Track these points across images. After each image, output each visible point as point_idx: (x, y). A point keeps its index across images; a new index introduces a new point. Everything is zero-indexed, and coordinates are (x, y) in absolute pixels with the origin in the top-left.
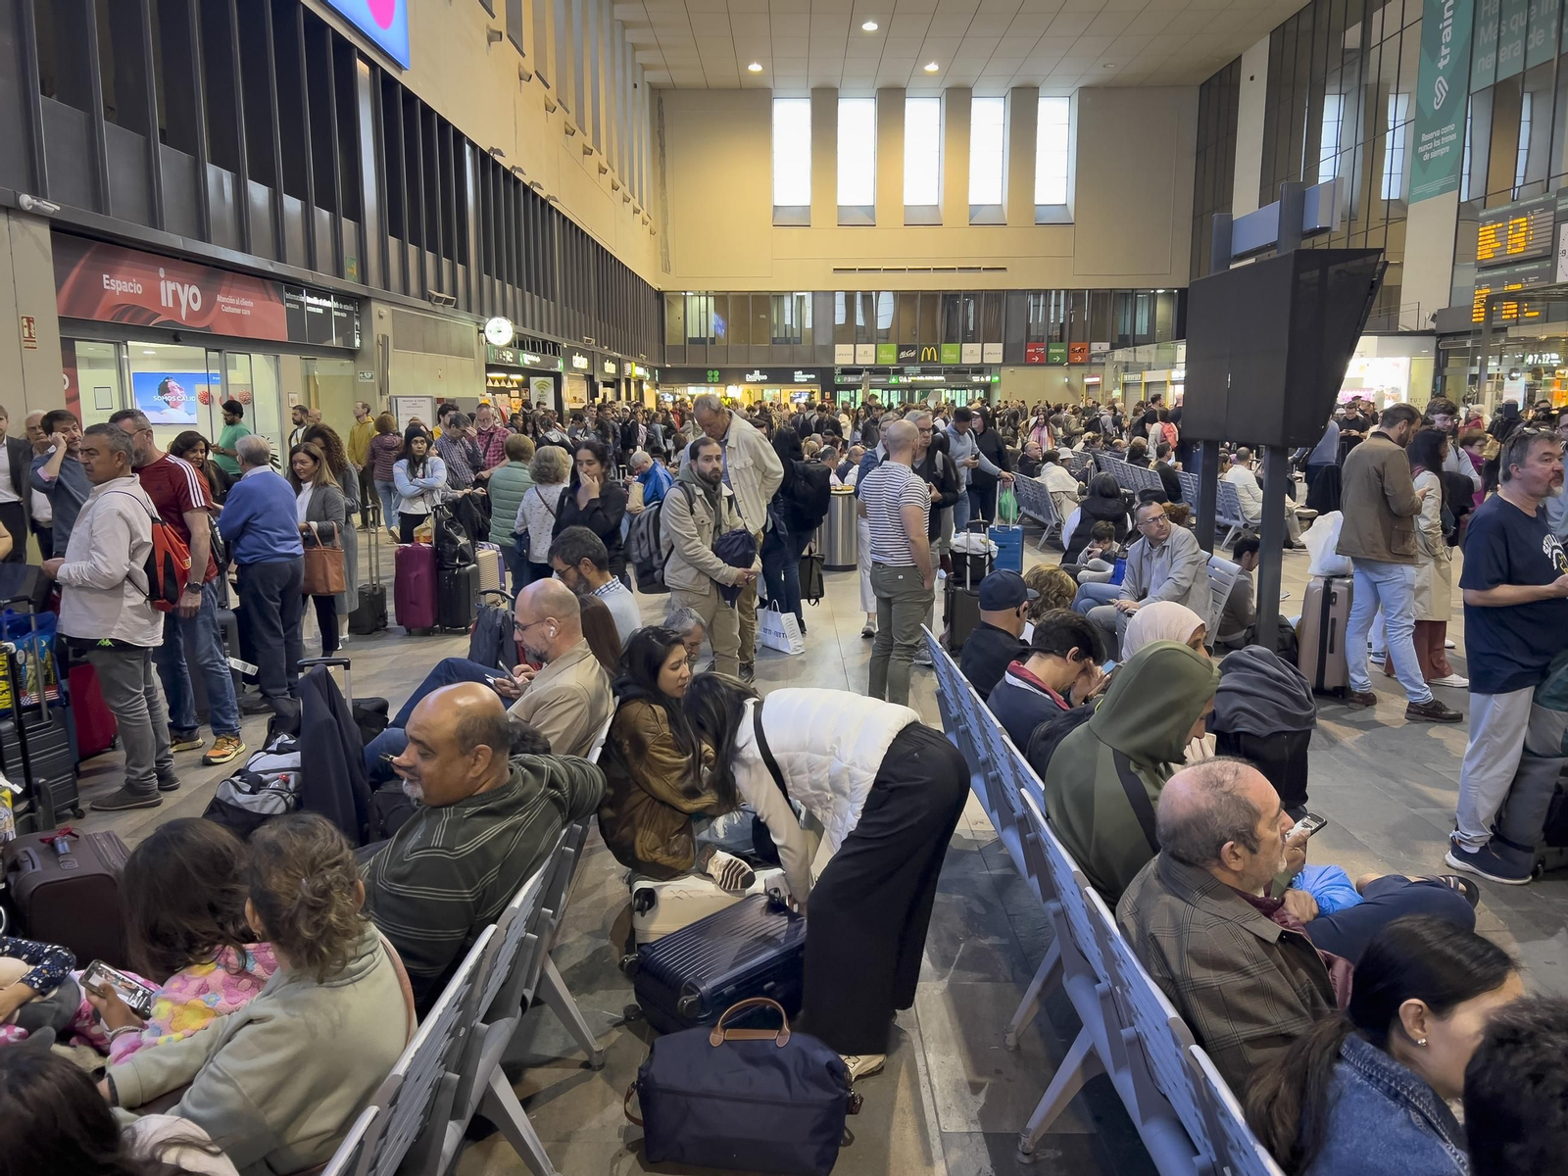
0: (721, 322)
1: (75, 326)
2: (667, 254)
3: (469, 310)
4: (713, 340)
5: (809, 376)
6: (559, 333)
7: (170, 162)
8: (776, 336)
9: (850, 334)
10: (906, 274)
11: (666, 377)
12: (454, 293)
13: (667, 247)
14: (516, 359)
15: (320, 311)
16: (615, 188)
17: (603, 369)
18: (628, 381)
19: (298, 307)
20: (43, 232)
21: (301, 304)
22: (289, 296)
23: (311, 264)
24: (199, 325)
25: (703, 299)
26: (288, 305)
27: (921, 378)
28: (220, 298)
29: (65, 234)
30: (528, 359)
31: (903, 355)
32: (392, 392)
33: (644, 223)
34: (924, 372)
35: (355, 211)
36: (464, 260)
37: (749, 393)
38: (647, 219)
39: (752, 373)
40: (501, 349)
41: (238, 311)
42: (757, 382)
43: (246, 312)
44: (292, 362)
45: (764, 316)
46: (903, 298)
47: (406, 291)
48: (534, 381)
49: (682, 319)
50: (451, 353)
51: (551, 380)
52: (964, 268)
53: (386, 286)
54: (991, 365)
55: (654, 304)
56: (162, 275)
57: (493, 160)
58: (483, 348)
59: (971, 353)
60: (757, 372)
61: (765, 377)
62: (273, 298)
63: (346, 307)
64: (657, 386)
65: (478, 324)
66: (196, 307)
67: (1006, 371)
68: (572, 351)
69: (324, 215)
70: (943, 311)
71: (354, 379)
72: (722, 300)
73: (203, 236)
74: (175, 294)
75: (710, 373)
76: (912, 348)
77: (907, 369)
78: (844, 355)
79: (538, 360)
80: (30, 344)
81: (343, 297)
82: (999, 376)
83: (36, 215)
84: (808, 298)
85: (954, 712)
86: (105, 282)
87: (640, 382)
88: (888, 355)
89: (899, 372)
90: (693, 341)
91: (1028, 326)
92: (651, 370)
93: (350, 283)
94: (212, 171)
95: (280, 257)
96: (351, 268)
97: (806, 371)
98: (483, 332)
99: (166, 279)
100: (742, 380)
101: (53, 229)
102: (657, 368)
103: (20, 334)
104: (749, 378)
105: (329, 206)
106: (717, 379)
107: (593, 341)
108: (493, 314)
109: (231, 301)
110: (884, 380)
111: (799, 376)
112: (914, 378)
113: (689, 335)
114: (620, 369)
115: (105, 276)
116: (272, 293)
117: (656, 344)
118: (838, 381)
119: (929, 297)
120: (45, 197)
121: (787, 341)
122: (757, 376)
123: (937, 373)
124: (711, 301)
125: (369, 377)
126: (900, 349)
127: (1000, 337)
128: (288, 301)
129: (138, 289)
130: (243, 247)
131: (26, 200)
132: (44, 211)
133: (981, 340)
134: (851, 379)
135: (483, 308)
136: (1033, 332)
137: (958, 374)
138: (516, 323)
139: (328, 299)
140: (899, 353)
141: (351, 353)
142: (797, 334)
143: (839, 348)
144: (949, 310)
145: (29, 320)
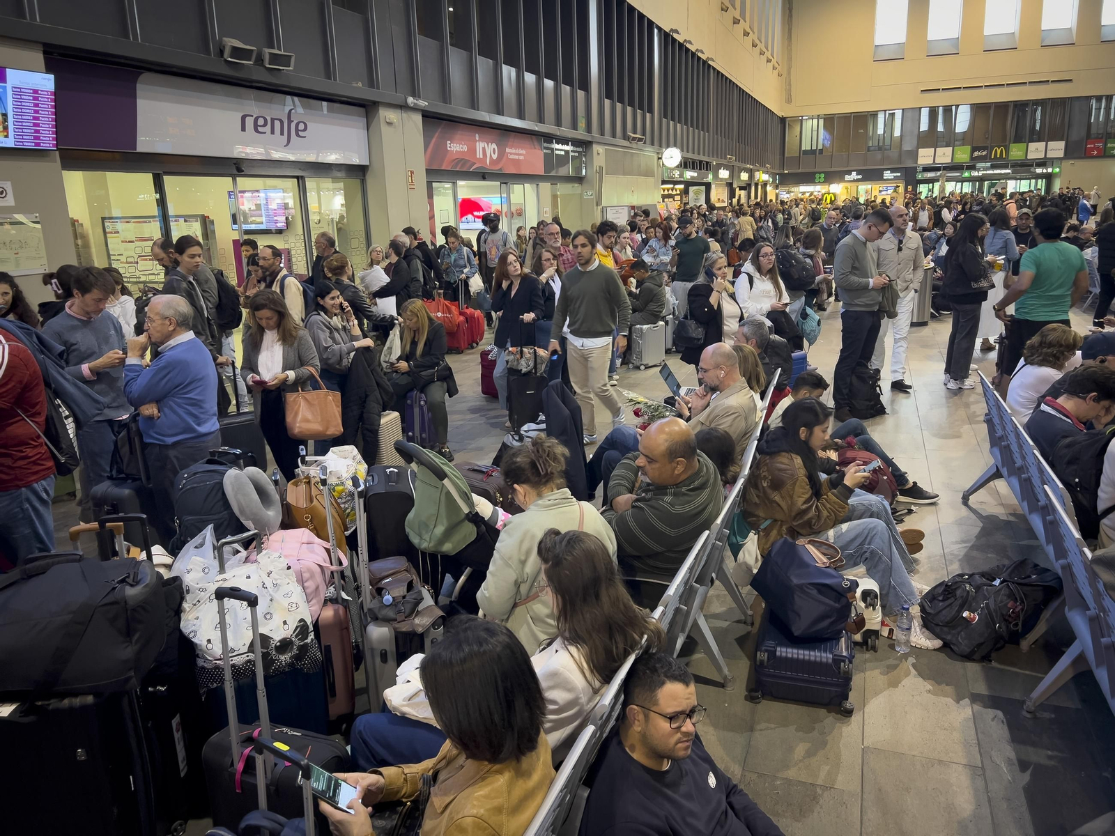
0: (828, 137)
1: (435, 174)
2: (790, 90)
3: (653, 144)
4: (821, 151)
5: (895, 174)
6: (711, 155)
7: (483, 65)
8: (870, 145)
9: (931, 139)
10: (983, 90)
11: (784, 180)
12: (644, 133)
13: (790, 85)
14: (681, 175)
15: (563, 153)
16: (754, 45)
17: (739, 176)
18: (756, 185)
19: (550, 152)
20: (418, 118)
21: (552, 149)
22: (545, 145)
23: (558, 123)
24: (496, 168)
25: (815, 121)
26: (545, 151)
27: (991, 172)
28: (508, 150)
29: (430, 118)
30: (689, 174)
31: (976, 154)
32: (604, 204)
33: (774, 68)
34: (993, 167)
35: (585, 85)
36: (651, 110)
37: (847, 188)
38: (776, 65)
39: (850, 174)
40: (672, 170)
41: (517, 157)
42: (854, 181)
43: (522, 158)
44: (546, 187)
45: (862, 131)
46: (979, 110)
47: (614, 135)
48: (692, 189)
49: (798, 137)
50: (640, 174)
51: (703, 188)
52: (1034, 82)
53: (602, 133)
54: (1052, 159)
55: (778, 127)
56: (477, 139)
57: (673, 37)
58: (660, 169)
59: (1036, 150)
60: (854, 173)
61: (860, 177)
62: (537, 147)
63: (579, 149)
64: (777, 187)
65: (658, 153)
66: (495, 157)
67: (1068, 164)
68: (719, 167)
69: (566, 89)
70: (1013, 118)
71: (581, 195)
72: (829, 120)
73: (499, 112)
74: (484, 149)
75: (817, 176)
76: (984, 148)
77: (979, 165)
78: (925, 156)
79: (695, 174)
80: (412, 187)
81: (576, 143)
82: (1060, 167)
83: (415, 109)
84: (898, 114)
85: (1000, 432)
86: (448, 145)
87: (765, 185)
88: (963, 155)
89: (972, 168)
90: (806, 152)
91: (1089, 124)
92: (773, 175)
93: (581, 134)
94: (505, 68)
95: (541, 120)
96: (582, 123)
97: (893, 170)
98: (661, 158)
99: (479, 141)
100: (842, 180)
101: (423, 116)
102: (778, 174)
103: (407, 179)
104: (847, 177)
105: (570, 83)
106: (822, 180)
107: (734, 158)
108: (668, 146)
109: (513, 151)
110: (958, 174)
111: (888, 175)
112: (985, 172)
113: (803, 148)
114: (751, 177)
115: (449, 142)
116: (536, 143)
117: (778, 157)
118: (919, 176)
119: (1002, 107)
120: (419, 97)
121: (880, 148)
122: (854, 176)
123: (1005, 167)
124: (821, 122)
125: (590, 194)
126: (974, 150)
127: (1063, 135)
128: (545, 148)
129: (465, 148)
130: (521, 116)
131: (411, 100)
132: (419, 106)
133: (1046, 139)
134: (930, 175)
135: (661, 142)
136: (1094, 130)
137: (1024, 168)
138: (682, 150)
139: (568, 145)
140: (972, 152)
141: (580, 180)
142: (888, 142)
143: (922, 152)
144: (1018, 116)
145: (412, 172)
